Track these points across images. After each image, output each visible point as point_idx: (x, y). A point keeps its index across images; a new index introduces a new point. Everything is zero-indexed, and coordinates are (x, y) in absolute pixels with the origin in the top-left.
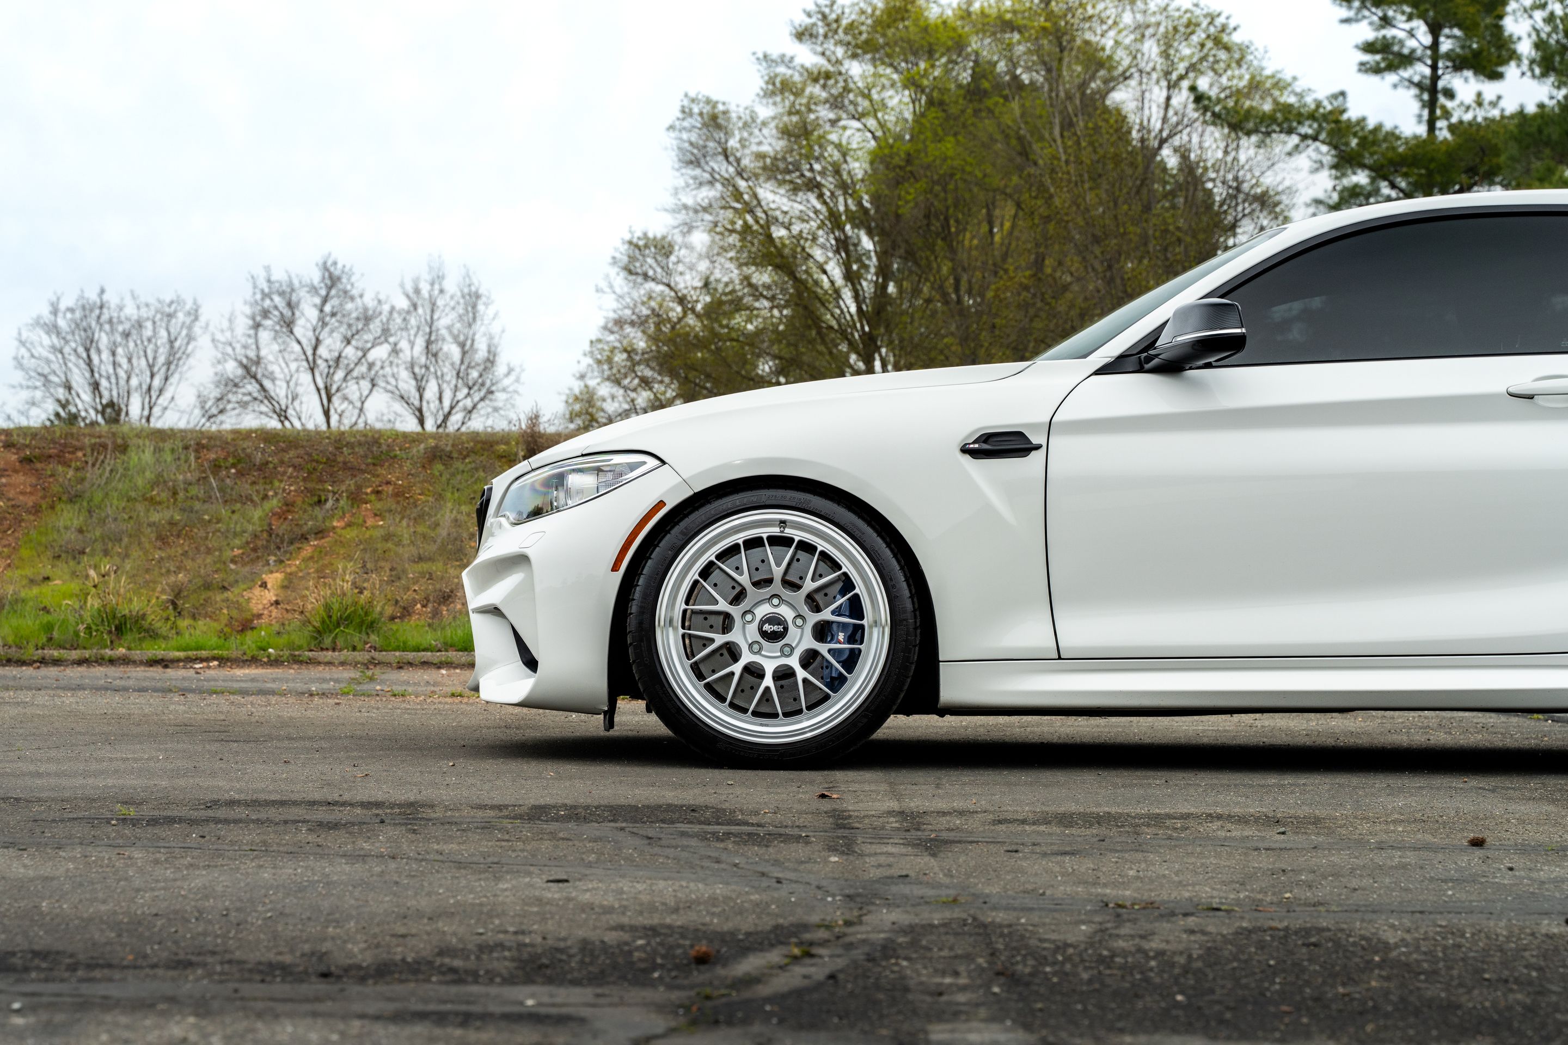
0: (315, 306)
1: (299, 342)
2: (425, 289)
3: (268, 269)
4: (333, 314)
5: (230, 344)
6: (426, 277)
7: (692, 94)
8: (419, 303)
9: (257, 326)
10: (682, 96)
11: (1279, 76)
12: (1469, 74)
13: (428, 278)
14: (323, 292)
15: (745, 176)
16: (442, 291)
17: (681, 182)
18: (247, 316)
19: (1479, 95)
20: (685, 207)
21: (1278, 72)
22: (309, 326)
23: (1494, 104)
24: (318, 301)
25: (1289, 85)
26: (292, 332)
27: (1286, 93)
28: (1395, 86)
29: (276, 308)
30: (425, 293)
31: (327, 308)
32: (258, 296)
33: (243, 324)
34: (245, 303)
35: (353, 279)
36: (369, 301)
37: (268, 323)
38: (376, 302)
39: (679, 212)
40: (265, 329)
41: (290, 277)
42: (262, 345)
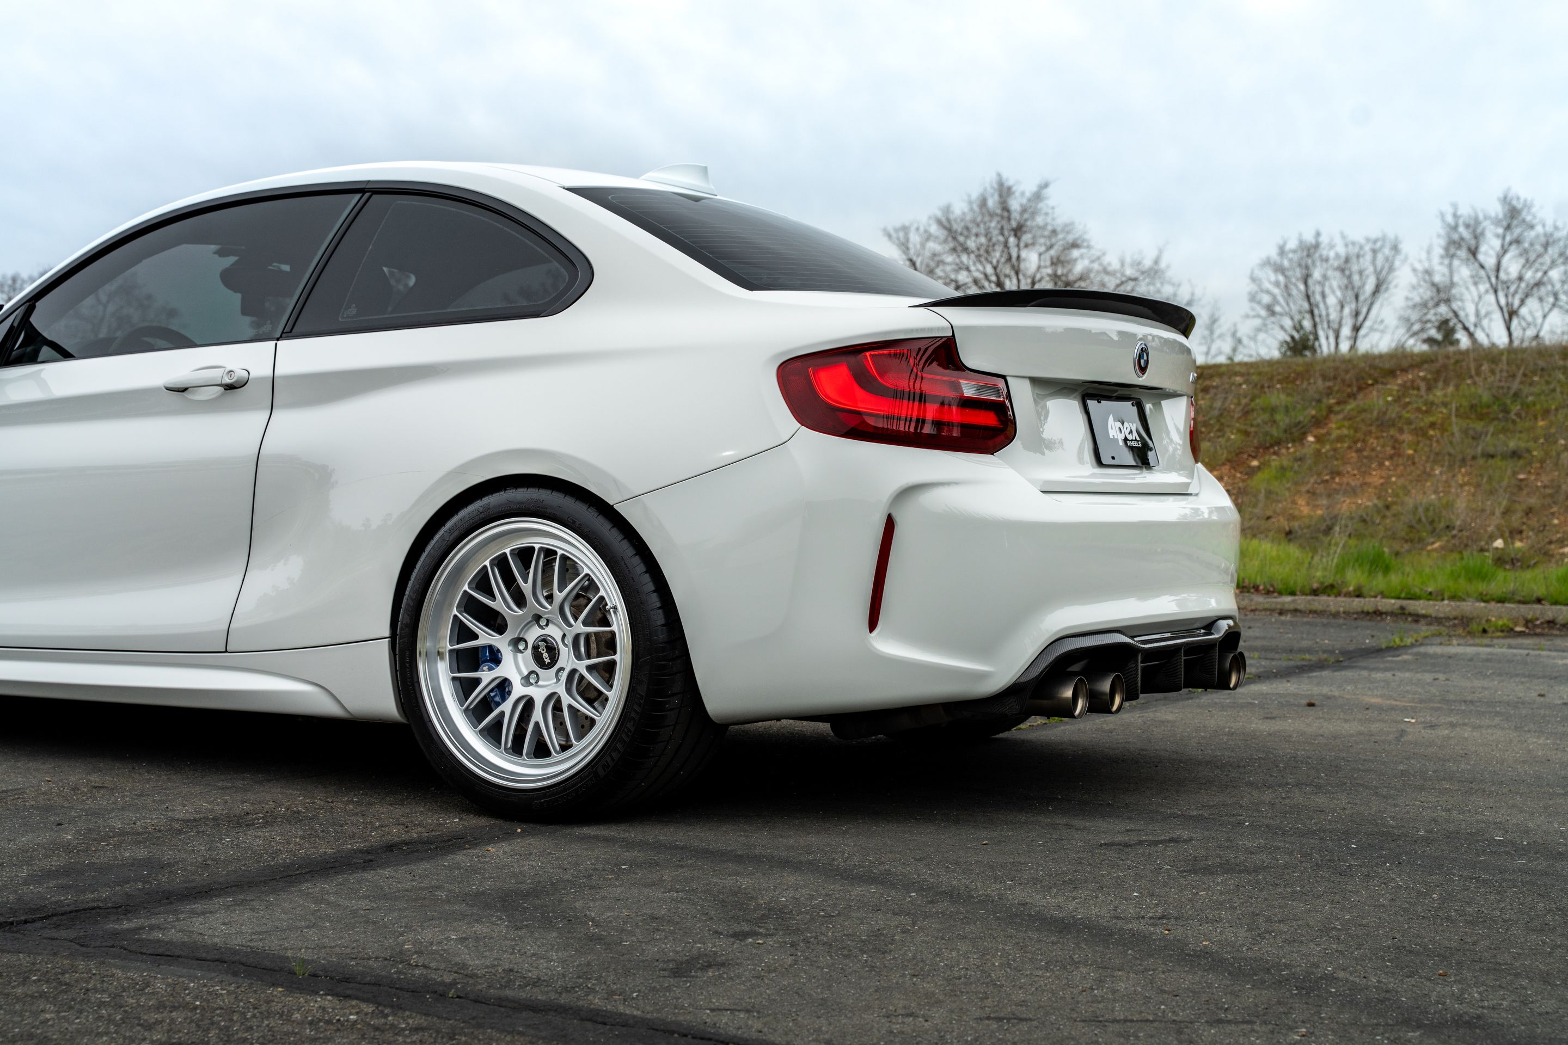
0: (1498, 235)
1: (1482, 266)
3: (1455, 206)
4: (1513, 242)
5: (1428, 272)
9: (1451, 256)
14: (1505, 224)
18: (1441, 247)
22: (1492, 252)
24: (1501, 231)
26: (1477, 259)
29: (1463, 239)
31: (1509, 237)
32: (1448, 230)
33: (1437, 254)
34: (1438, 235)
36: (1549, 229)
37: (1458, 252)
38: (1554, 229)
40: (1457, 258)
41: (1475, 212)
42: (1454, 273)
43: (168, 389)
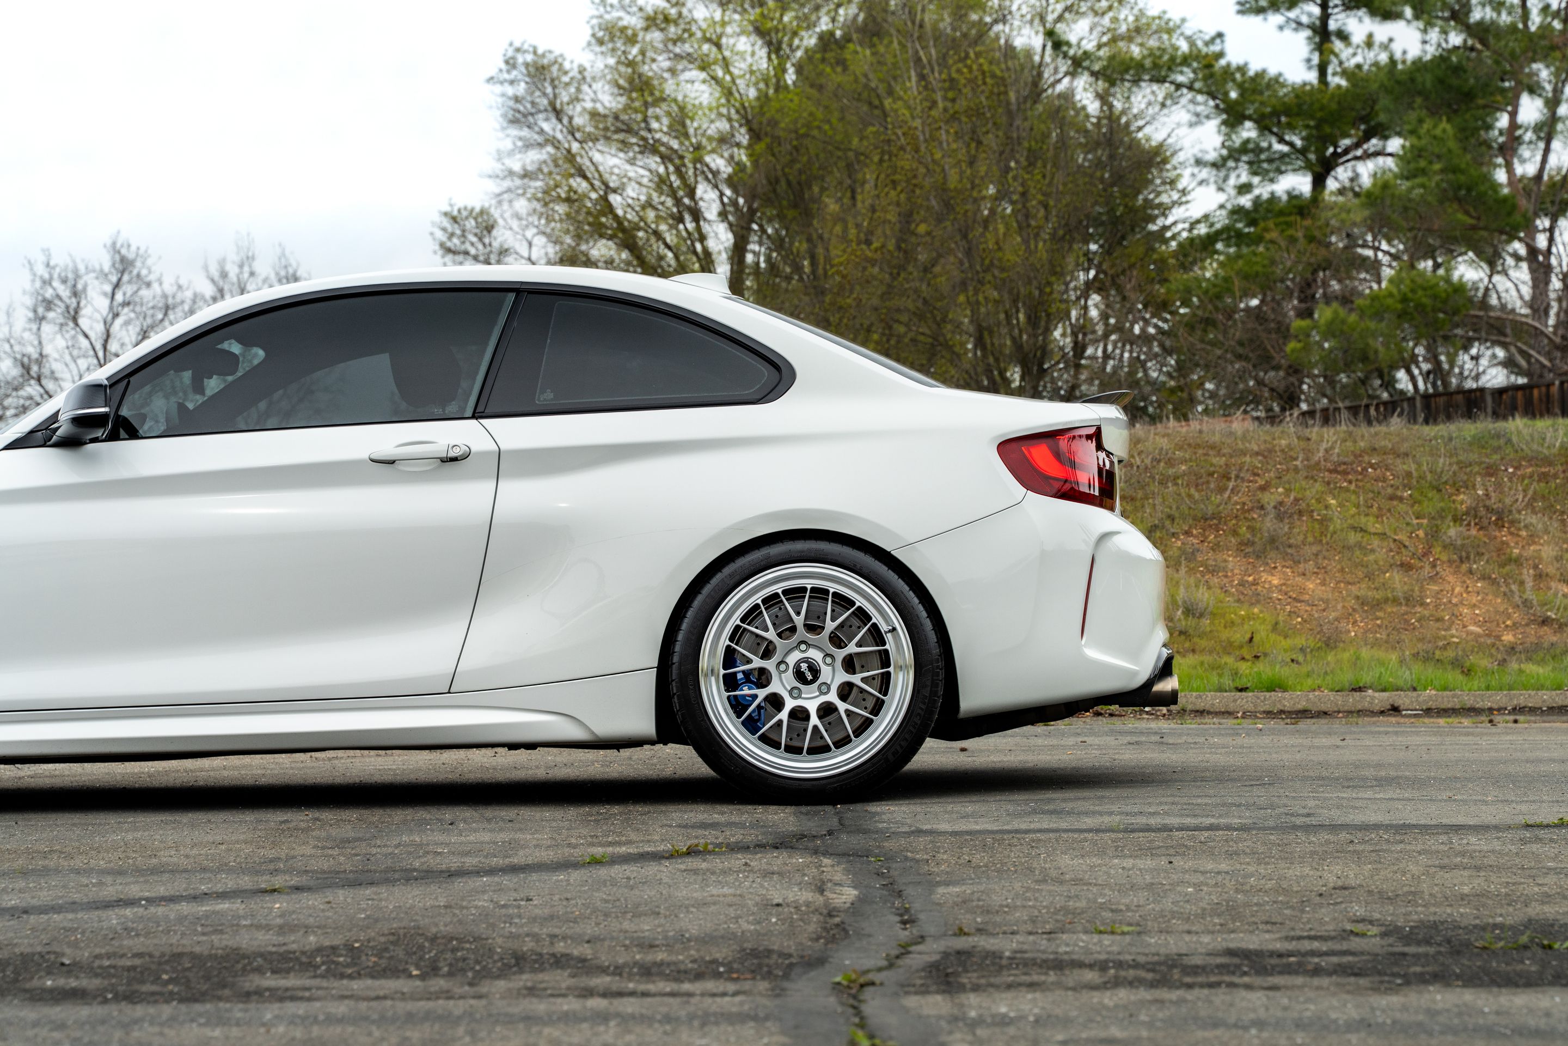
0: (105, 294)
1: (86, 336)
2: (233, 271)
3: (47, 252)
4: (126, 304)
5: (8, 341)
6: (233, 258)
7: (517, 44)
8: (226, 288)
9: (41, 319)
10: (506, 46)
11: (1167, 16)
12: (1362, 12)
13: (236, 259)
14: (114, 279)
15: (578, 135)
16: (252, 274)
17: (508, 144)
18: (28, 308)
19: (1370, 36)
20: (511, 173)
21: (1165, 12)
22: (99, 317)
23: (1385, 47)
24: (108, 288)
25: (1179, 27)
26: (77, 324)
27: (1175, 36)
28: (1281, 28)
29: (58, 297)
30: (233, 276)
31: (119, 297)
32: (38, 284)
33: (22, 316)
34: (24, 292)
35: (149, 262)
36: (169, 288)
37: (51, 315)
38: (175, 288)
39: (504, 178)
40: (49, 322)
41: (74, 262)
42: (44, 342)
43: (373, 461)
